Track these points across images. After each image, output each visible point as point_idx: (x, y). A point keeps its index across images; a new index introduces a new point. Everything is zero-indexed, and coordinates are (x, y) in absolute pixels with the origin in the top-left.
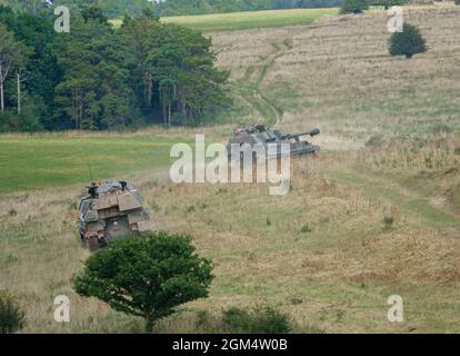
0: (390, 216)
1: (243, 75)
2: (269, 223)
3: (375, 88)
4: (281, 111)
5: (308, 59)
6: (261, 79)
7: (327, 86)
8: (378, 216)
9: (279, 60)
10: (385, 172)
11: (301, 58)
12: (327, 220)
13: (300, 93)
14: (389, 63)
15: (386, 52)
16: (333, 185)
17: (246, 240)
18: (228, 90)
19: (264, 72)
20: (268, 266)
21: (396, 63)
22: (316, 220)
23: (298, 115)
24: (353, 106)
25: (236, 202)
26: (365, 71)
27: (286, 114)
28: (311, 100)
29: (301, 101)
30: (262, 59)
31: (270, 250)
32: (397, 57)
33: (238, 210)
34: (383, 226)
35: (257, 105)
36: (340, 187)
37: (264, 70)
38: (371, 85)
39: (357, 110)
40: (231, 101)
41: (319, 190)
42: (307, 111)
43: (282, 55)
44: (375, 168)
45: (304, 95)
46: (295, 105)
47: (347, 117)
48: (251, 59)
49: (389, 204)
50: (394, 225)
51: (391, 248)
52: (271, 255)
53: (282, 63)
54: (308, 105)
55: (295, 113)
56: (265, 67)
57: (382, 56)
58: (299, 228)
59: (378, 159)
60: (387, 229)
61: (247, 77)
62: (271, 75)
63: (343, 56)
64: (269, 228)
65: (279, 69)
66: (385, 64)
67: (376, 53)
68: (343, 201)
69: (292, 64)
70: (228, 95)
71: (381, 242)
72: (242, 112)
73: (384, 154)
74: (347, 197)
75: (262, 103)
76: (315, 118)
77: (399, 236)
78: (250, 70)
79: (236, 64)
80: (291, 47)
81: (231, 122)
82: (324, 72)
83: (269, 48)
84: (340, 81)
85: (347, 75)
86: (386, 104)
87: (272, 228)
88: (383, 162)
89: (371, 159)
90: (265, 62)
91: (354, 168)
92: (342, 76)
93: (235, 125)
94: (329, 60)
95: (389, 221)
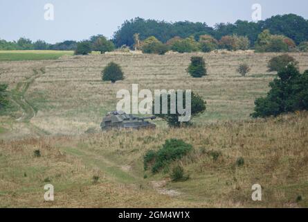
0: (97, 175)
1: (15, 87)
2: (25, 175)
3: (93, 99)
4: (36, 110)
5: (54, 80)
6: (25, 90)
7: (64, 96)
8: (90, 175)
9: (37, 79)
10: (96, 149)
11: (50, 80)
12: (60, 176)
13: (48, 100)
14: (102, 85)
15: (100, 78)
16: (64, 155)
17: (12, 185)
18: (6, 96)
19: (28, 86)
20: (24, 200)
21: (105, 85)
22: (53, 175)
23: (47, 113)
24: (79, 109)
25: (7, 162)
26: (87, 89)
27: (39, 112)
28: (54, 104)
29: (48, 104)
30: (27, 78)
31: (26, 191)
32: (106, 82)
33: (7, 166)
34: (92, 180)
35: (22, 106)
36: (68, 156)
37: (28, 85)
38: (90, 98)
39: (81, 112)
40: (7, 102)
41: (56, 157)
42: (51, 111)
43: (38, 77)
44: (90, 146)
45: (50, 101)
46: (45, 107)
47: (75, 116)
48: (20, 78)
49: (97, 168)
50: (99, 181)
51: (96, 194)
52: (26, 194)
53: (39, 82)
54: (52, 107)
55: (44, 111)
56: (29, 84)
57: (98, 81)
58: (43, 179)
59: (92, 142)
60: (95, 183)
61: (18, 88)
62: (32, 88)
63: (75, 79)
64: (25, 178)
65: (37, 85)
66: (98, 85)
67: (94, 79)
68: (70, 165)
69: (45, 82)
70: (5, 99)
71: (91, 190)
72: (13, 109)
73: (95, 138)
74: (72, 163)
75: (26, 105)
76: (57, 115)
77: (102, 187)
78: (19, 85)
79: (11, 81)
80: (44, 73)
81: (6, 115)
82: (63, 88)
83: (31, 72)
84: (72, 94)
85: (76, 91)
86: (98, 109)
87: (27, 179)
88: (95, 143)
89: (88, 141)
90: (29, 81)
91: (77, 145)
92: (73, 91)
93: (8, 117)
94: (66, 81)
95: (96, 178)
